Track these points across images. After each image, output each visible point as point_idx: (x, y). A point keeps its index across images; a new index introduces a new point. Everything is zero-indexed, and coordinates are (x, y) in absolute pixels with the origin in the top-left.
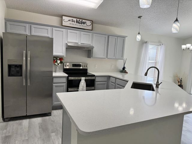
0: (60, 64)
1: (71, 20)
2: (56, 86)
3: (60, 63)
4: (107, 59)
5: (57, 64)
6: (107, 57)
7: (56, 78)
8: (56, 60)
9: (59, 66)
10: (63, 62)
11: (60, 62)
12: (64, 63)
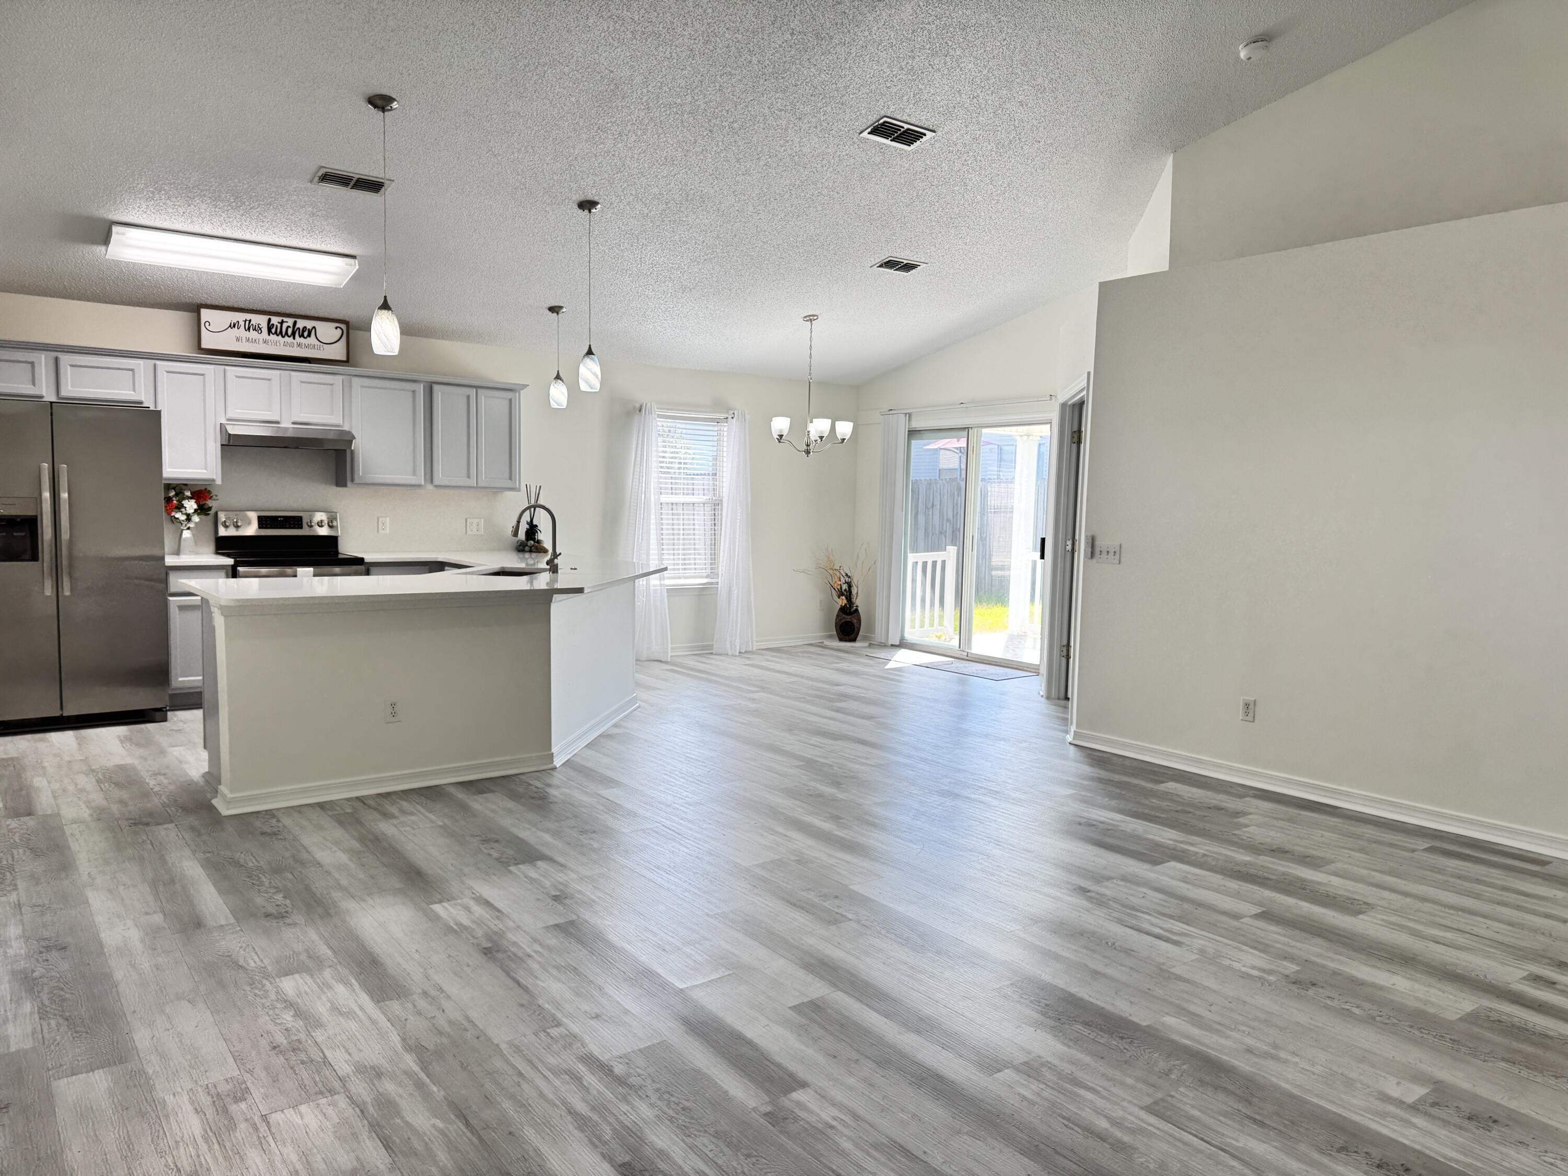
0: (196, 518)
1: (242, 323)
2: (182, 608)
3: (198, 514)
4: (430, 487)
5: (183, 518)
6: (432, 481)
7: (178, 574)
8: (180, 501)
9: (191, 525)
10: (210, 508)
11: (195, 506)
12: (216, 514)
